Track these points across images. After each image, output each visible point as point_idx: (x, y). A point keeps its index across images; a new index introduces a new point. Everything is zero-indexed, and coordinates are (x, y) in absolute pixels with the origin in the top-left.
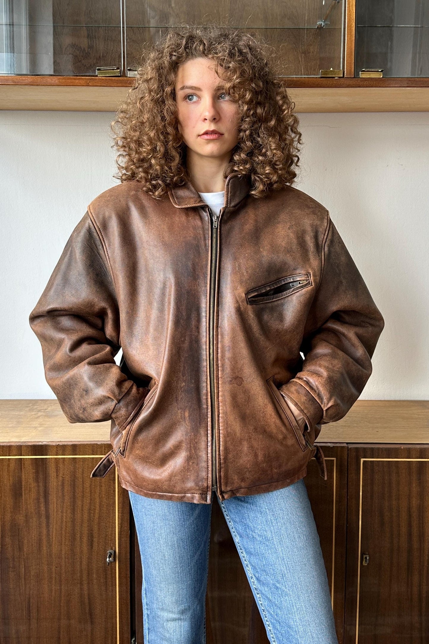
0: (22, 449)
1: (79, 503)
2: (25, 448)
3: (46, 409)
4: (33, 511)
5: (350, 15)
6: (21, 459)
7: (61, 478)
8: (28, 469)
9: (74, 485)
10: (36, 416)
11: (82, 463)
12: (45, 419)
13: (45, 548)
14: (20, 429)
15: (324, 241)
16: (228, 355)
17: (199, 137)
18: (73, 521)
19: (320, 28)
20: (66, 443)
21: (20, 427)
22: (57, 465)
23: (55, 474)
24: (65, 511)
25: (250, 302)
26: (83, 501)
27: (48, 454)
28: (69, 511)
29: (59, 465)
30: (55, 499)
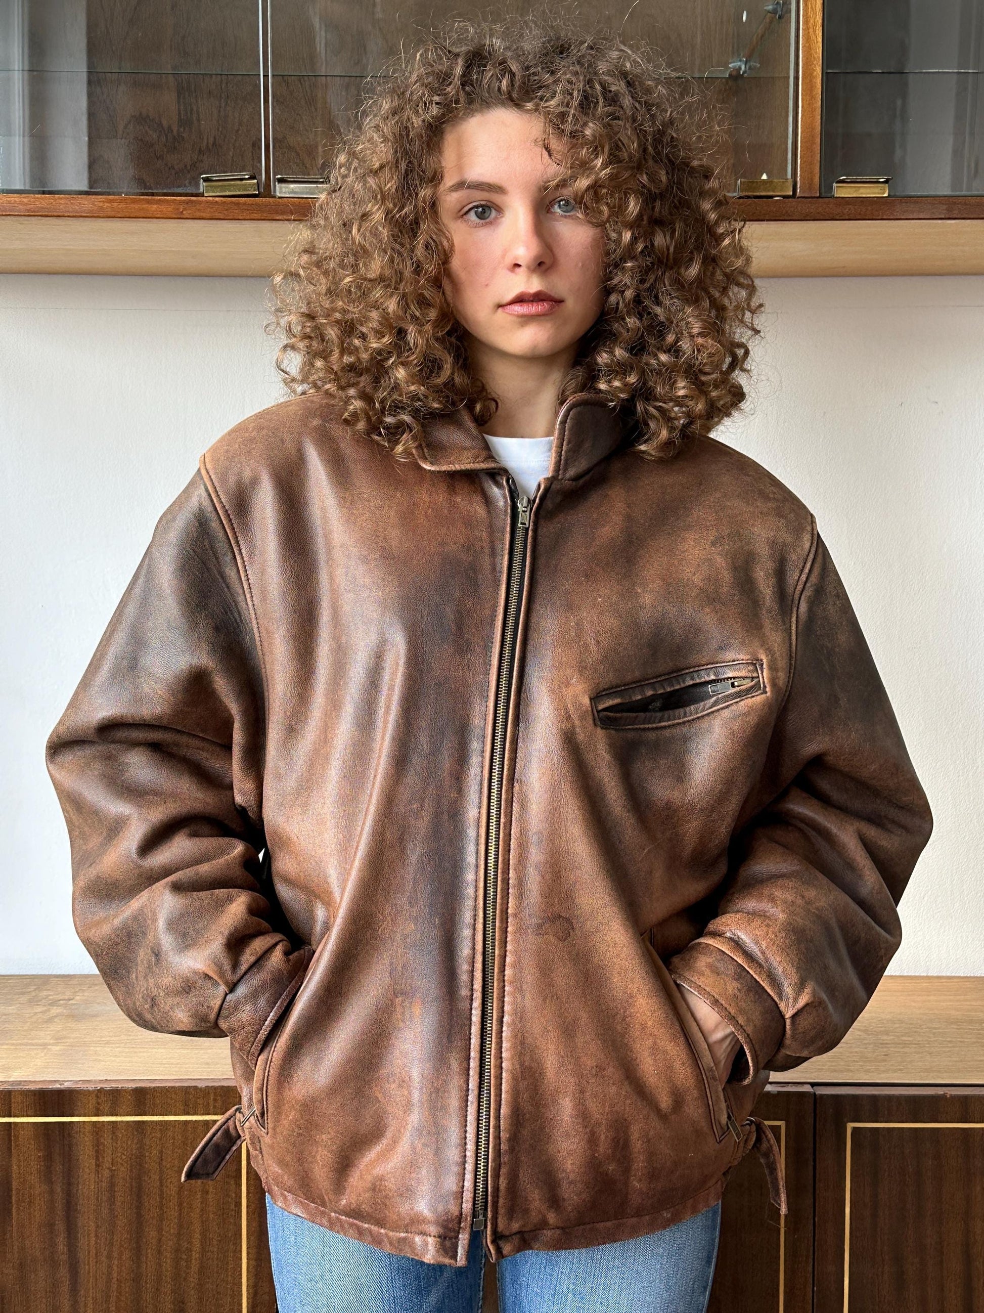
0: (13, 1100)
1: (151, 1234)
2: (19, 1099)
3: (70, 1000)
4: (38, 1253)
6: (10, 1123)
7: (108, 1171)
8: (25, 1149)
9: (140, 1188)
10: (46, 1017)
11: (159, 1135)
12: (69, 1025)
14: (6, 1049)
15: (800, 587)
16: (536, 855)
17: (500, 310)
18: (137, 1279)
19: (736, 76)
20: (120, 1086)
21: (7, 1044)
22: (97, 1140)
23: (93, 1162)
24: (115, 1255)
25: (601, 720)
26: (160, 1230)
27: (76, 1113)
28: (127, 1255)
29: (102, 1140)
30: (92, 1224)
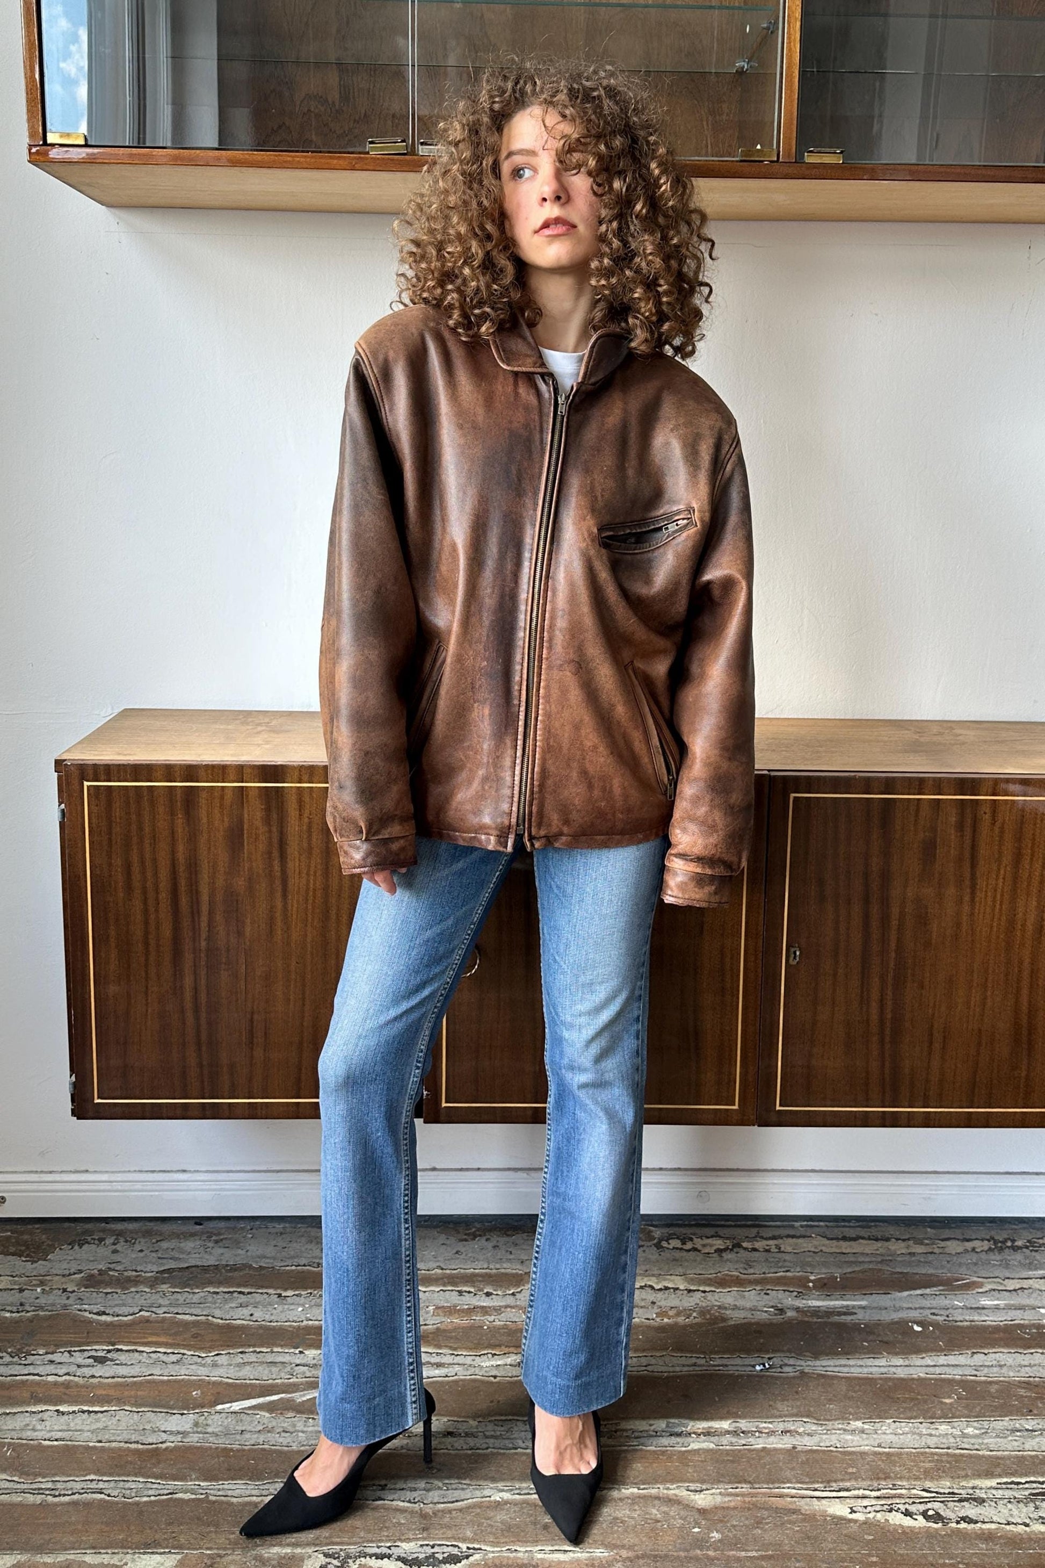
5: (790, 58)
16: (560, 624)
17: (536, 234)
19: (741, 72)
25: (603, 543)
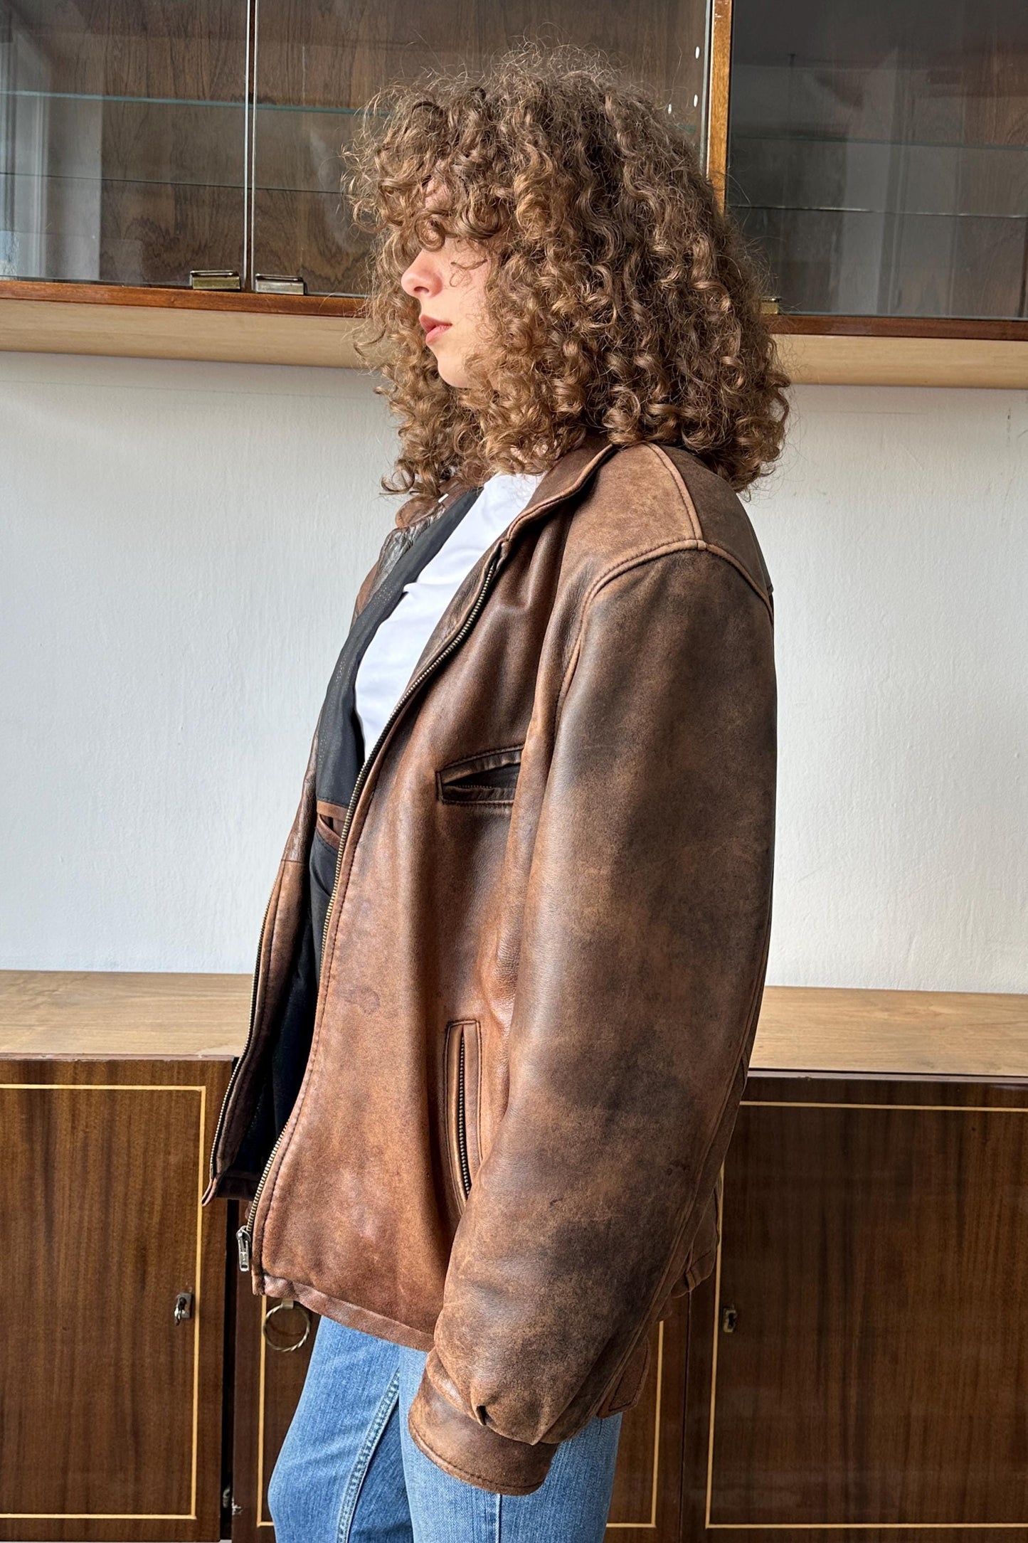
1: (119, 1188)
3: (54, 991)
4: (18, 1204)
7: (82, 1133)
8: (10, 1112)
9: (110, 1148)
10: (32, 1005)
11: (127, 1102)
12: (53, 1010)
13: (41, 1287)
16: (360, 922)
18: (105, 1227)
20: (95, 1058)
22: (73, 1105)
23: (69, 1125)
24: (87, 1206)
25: (445, 794)
26: (127, 1186)
27: (56, 1081)
28: (96, 1206)
29: (78, 1106)
30: (66, 1178)
